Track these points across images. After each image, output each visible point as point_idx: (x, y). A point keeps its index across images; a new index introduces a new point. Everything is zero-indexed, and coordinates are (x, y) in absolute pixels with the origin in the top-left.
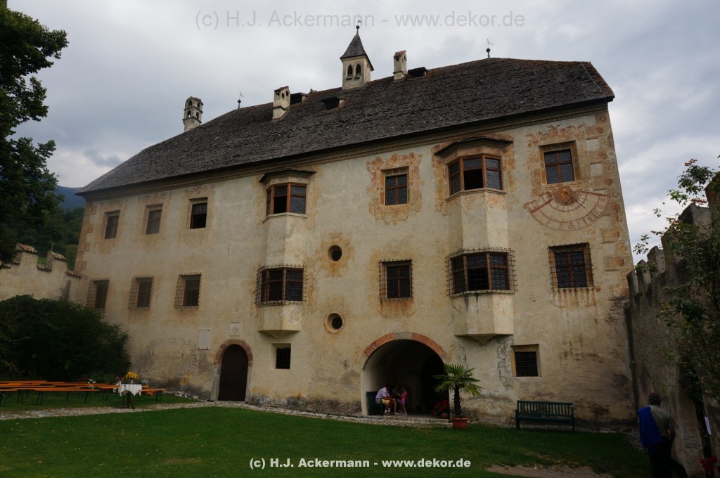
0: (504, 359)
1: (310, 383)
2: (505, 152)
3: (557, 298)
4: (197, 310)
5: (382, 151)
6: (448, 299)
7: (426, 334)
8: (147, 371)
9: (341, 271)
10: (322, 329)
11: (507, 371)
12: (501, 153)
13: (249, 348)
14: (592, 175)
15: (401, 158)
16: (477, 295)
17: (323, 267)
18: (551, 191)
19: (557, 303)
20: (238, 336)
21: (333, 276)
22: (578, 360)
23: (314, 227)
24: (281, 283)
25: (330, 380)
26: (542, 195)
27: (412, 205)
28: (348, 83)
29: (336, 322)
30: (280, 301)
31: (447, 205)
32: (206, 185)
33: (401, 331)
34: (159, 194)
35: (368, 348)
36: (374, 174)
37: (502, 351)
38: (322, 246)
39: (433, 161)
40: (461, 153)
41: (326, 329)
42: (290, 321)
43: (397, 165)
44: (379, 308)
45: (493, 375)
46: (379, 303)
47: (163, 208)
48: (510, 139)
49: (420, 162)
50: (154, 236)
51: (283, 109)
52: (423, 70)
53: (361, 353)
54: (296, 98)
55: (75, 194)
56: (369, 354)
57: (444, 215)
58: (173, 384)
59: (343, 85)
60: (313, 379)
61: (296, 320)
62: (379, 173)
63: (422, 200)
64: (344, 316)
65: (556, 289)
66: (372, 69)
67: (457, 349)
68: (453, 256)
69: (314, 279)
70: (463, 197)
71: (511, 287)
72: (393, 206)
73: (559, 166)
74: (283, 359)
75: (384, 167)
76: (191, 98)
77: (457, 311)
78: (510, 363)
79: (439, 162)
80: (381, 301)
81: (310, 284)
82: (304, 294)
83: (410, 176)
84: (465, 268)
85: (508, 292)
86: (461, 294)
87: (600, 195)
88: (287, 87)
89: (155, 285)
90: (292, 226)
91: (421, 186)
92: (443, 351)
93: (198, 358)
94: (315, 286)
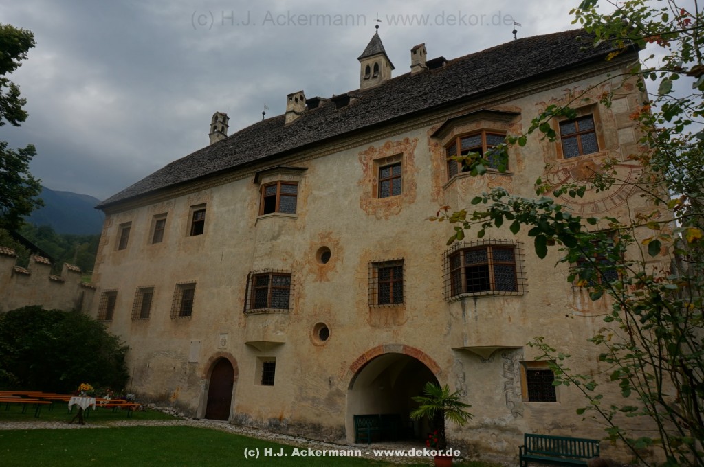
0: (512, 379)
1: (294, 403)
2: (511, 125)
3: (578, 301)
4: (190, 320)
5: (375, 139)
6: (444, 304)
7: (419, 347)
8: (142, 385)
9: (330, 274)
10: (308, 341)
11: (515, 394)
12: (506, 128)
13: (235, 361)
14: (621, 142)
15: (395, 144)
16: (475, 298)
17: (310, 271)
18: (568, 167)
19: (579, 307)
20: (226, 348)
21: (321, 281)
23: (304, 228)
24: (267, 288)
25: (314, 399)
26: (557, 172)
27: (406, 196)
28: (366, 83)
29: (323, 332)
30: (263, 310)
31: (444, 193)
32: (206, 191)
33: (391, 343)
34: (165, 203)
35: (355, 364)
36: (367, 165)
37: (509, 369)
38: (311, 248)
39: (429, 144)
40: (458, 131)
41: (312, 341)
42: (274, 332)
43: (390, 153)
44: (368, 316)
45: (498, 398)
46: (367, 310)
47: (168, 217)
48: (517, 111)
49: (415, 147)
50: (158, 245)
51: (296, 113)
52: (441, 60)
53: (347, 369)
54: (314, 102)
56: (356, 370)
58: (163, 399)
59: (361, 85)
60: (296, 398)
61: (281, 330)
62: (371, 163)
63: (417, 190)
64: (330, 326)
65: (577, 289)
66: (393, 68)
67: (455, 365)
68: (449, 253)
69: (301, 285)
70: (459, 182)
71: (520, 288)
72: (386, 199)
73: (579, 137)
74: (268, 375)
75: (376, 156)
76: (217, 113)
77: (454, 318)
78: (519, 384)
79: (436, 145)
80: (370, 308)
81: (297, 290)
82: (291, 302)
83: (404, 164)
84: (462, 265)
85: (514, 293)
86: (457, 297)
87: (631, 166)
88: (302, 92)
89: (155, 296)
90: (280, 227)
91: (416, 174)
92: (438, 367)
93: (188, 371)
94: (302, 292)
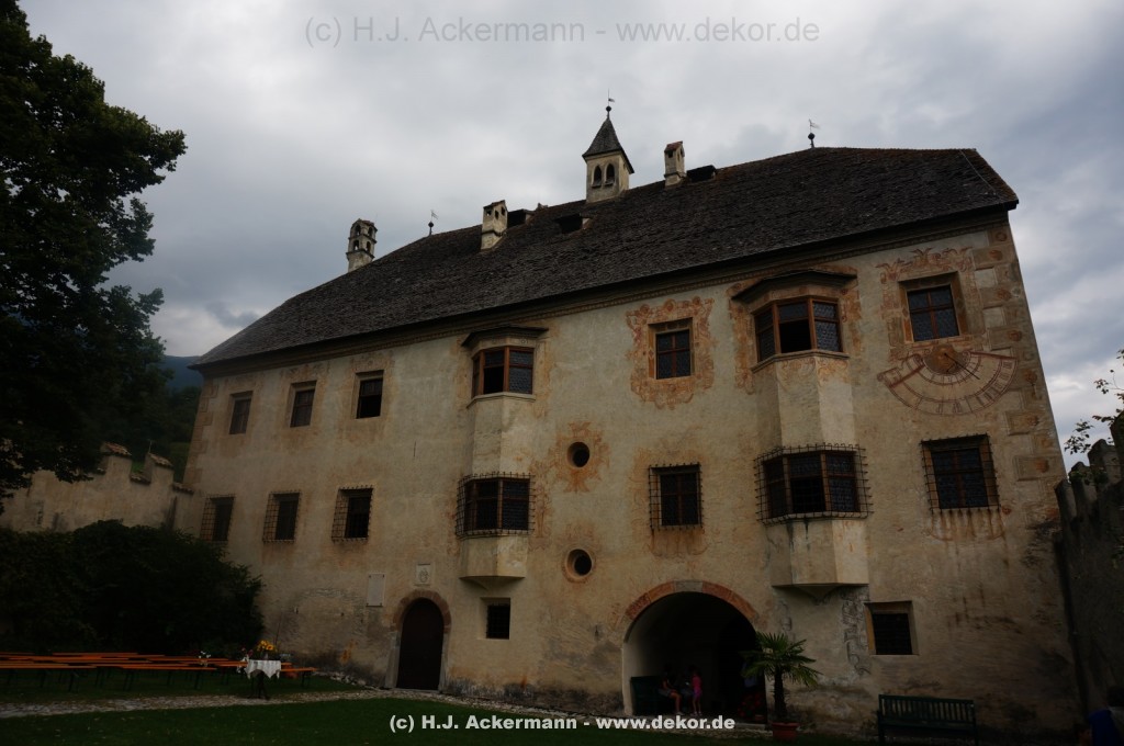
0: (855, 626)
1: (541, 662)
2: (844, 292)
3: (938, 526)
4: (366, 543)
5: (650, 295)
6: (759, 526)
7: (725, 583)
8: (288, 640)
9: (589, 482)
10: (560, 575)
11: (859, 646)
12: (838, 294)
13: (445, 604)
14: (988, 326)
15: (680, 305)
16: (806, 521)
17: (559, 477)
18: (920, 353)
19: (940, 534)
20: (428, 585)
21: (576, 491)
22: (979, 628)
23: (546, 414)
24: (496, 501)
25: (573, 657)
26: (907, 358)
27: (699, 377)
28: (595, 193)
29: (582, 562)
30: (493, 531)
31: (753, 377)
32: (382, 351)
33: (686, 578)
34: (311, 365)
35: (633, 607)
36: (639, 331)
37: (851, 613)
38: (558, 444)
39: (730, 308)
40: (775, 296)
41: (565, 575)
42: (509, 562)
43: (673, 316)
44: (649, 541)
45: (836, 651)
46: (648, 533)
47: (317, 387)
48: (852, 273)
49: (709, 310)
50: (302, 429)
51: (497, 234)
52: (710, 169)
53: (622, 614)
54: (517, 217)
55: (189, 367)
56: (635, 616)
57: (750, 394)
58: (328, 660)
59: (588, 196)
60: (546, 656)
61: (519, 560)
62: (646, 329)
63: (714, 370)
64: (593, 554)
65: (936, 511)
66: (632, 171)
67: (776, 608)
68: (766, 458)
69: (546, 496)
70: (779, 365)
71: (862, 507)
72: (669, 380)
73: (932, 314)
74: (498, 623)
75: (652, 319)
76: (360, 221)
77: (776, 546)
78: (864, 632)
79: (740, 311)
80: (653, 531)
81: (540, 503)
82: (532, 520)
83: (695, 333)
84: (786, 477)
85: (857, 515)
86: (781, 518)
87: (1002, 357)
88: (503, 202)
89: (303, 505)
90: (512, 412)
91: (712, 348)
92: (753, 610)
93: (366, 619)
94: (548, 506)
